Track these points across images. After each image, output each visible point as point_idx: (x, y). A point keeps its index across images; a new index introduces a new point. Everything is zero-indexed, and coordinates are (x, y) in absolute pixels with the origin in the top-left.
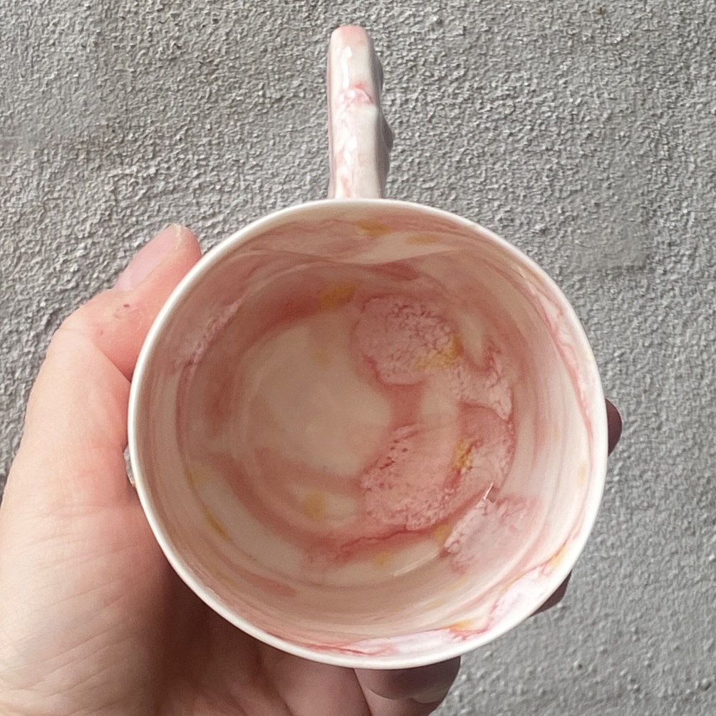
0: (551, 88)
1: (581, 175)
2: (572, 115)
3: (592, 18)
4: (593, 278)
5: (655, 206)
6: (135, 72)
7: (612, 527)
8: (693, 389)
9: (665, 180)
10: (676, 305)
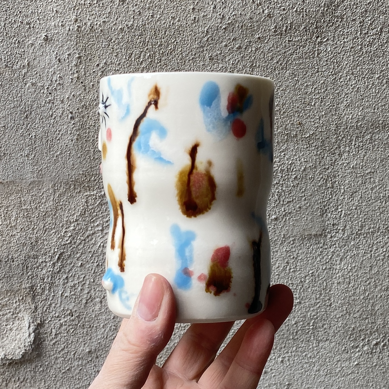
0: (277, 157)
1: (292, 195)
2: (288, 168)
3: (296, 126)
4: (299, 239)
5: (326, 208)
6: (94, 151)
7: (310, 349)
8: (346, 288)
9: (331, 196)
10: (337, 251)
